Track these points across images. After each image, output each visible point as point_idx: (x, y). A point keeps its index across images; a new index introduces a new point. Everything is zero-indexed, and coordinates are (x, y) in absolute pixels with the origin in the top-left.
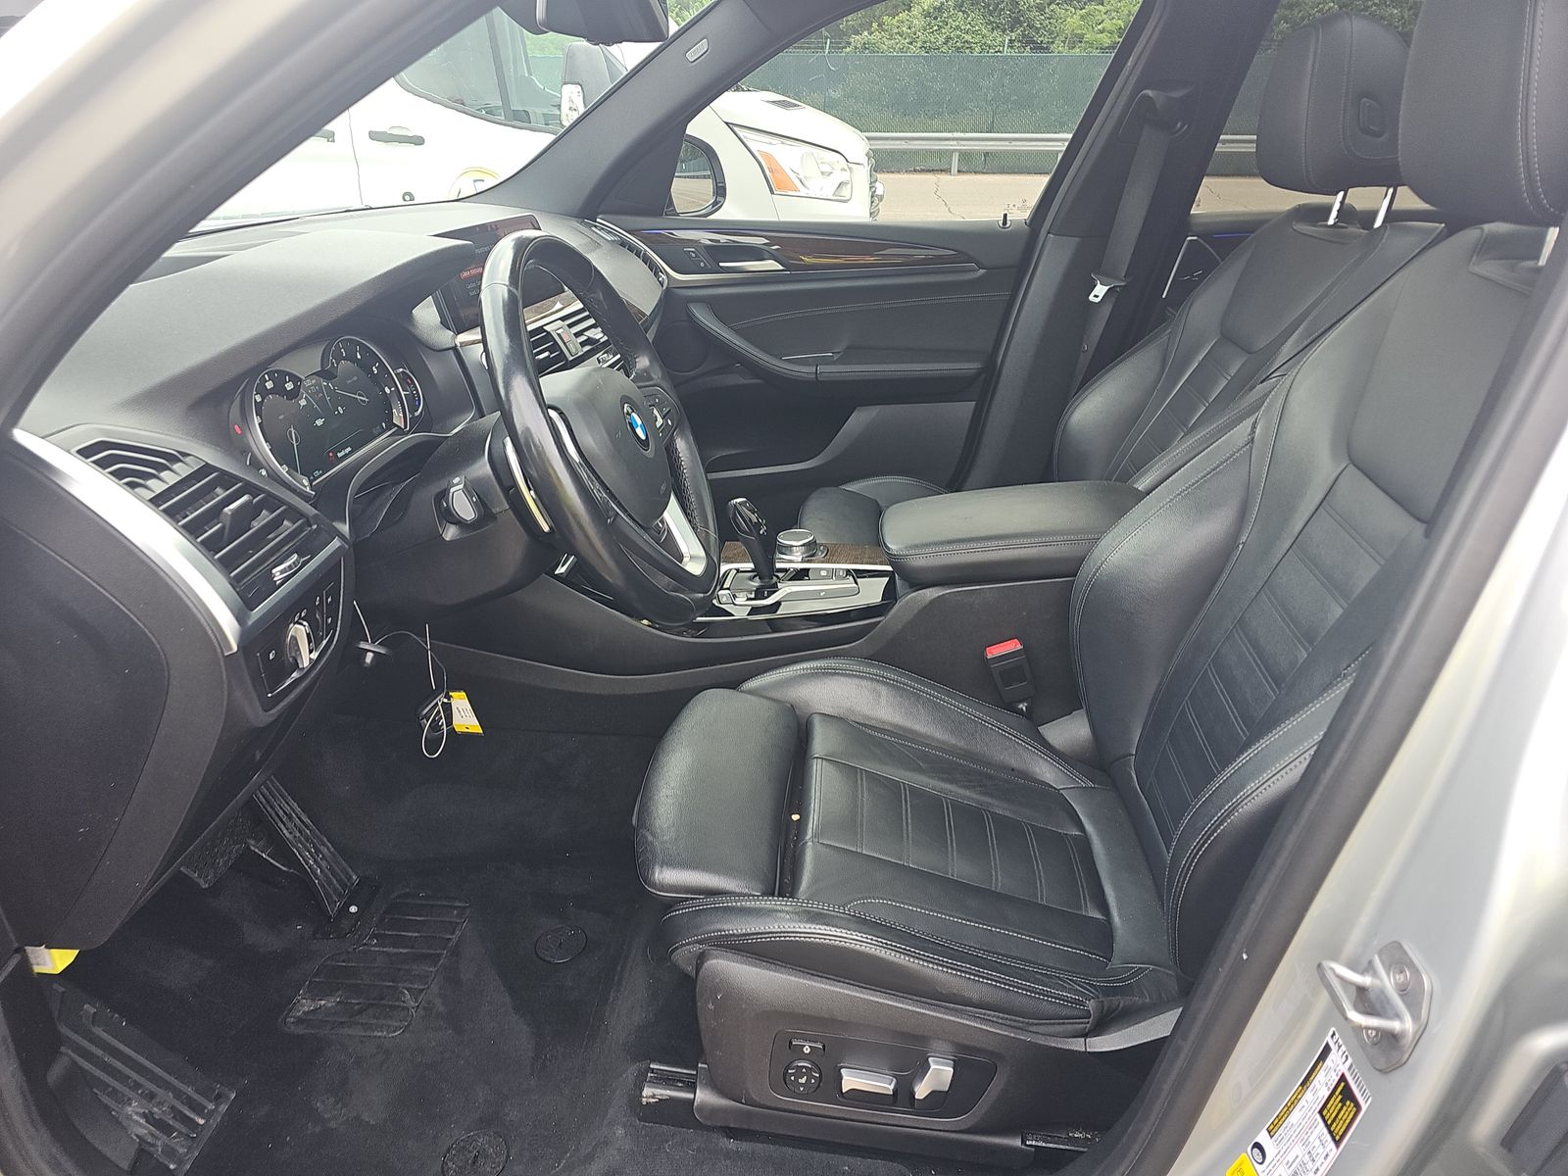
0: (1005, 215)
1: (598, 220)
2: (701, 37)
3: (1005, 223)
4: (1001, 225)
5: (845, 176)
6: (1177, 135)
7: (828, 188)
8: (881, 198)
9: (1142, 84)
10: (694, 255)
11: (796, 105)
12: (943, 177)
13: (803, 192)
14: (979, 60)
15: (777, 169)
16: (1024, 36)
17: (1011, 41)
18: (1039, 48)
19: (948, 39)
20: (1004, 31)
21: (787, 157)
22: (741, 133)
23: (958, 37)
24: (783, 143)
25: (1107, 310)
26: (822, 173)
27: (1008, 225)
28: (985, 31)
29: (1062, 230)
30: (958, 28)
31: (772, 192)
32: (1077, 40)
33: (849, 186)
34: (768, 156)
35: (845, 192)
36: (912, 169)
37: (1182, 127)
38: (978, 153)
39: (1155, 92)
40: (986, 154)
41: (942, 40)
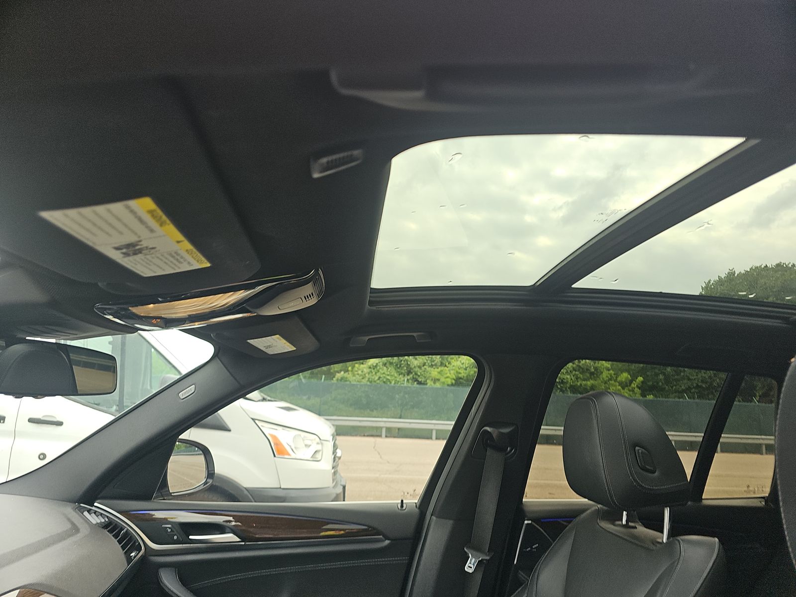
0: (402, 501)
1: (96, 504)
2: (192, 384)
3: (402, 506)
4: (399, 507)
5: (319, 447)
6: (509, 455)
7: (308, 453)
8: (340, 458)
9: (482, 424)
10: (169, 530)
11: (295, 409)
12: (378, 440)
13: (293, 456)
14: (394, 387)
15: (278, 444)
16: (413, 378)
17: (408, 380)
18: (420, 383)
19: (380, 378)
20: (404, 375)
21: (285, 438)
22: (260, 424)
23: (384, 377)
24: (283, 429)
25: (479, 577)
26: (306, 445)
27: (404, 508)
28: (396, 375)
29: (441, 514)
30: (384, 373)
31: (275, 456)
32: (436, 380)
33: (321, 452)
34: (274, 437)
35: (318, 456)
36: (363, 435)
37: (511, 450)
38: (395, 428)
39: (492, 429)
40: (399, 429)
41: (377, 378)
